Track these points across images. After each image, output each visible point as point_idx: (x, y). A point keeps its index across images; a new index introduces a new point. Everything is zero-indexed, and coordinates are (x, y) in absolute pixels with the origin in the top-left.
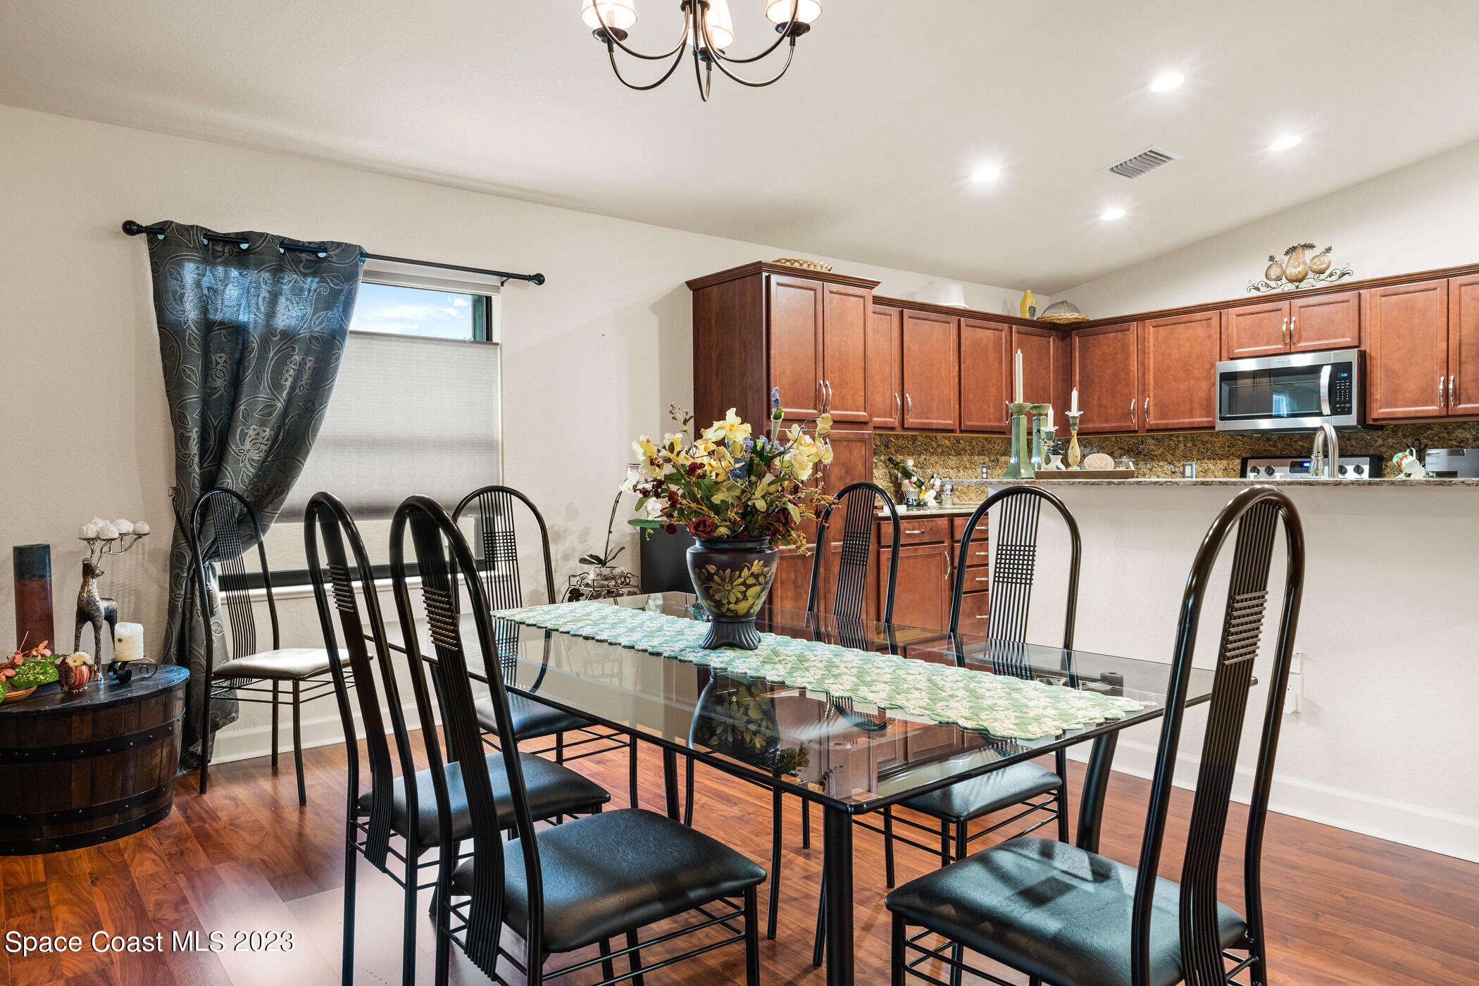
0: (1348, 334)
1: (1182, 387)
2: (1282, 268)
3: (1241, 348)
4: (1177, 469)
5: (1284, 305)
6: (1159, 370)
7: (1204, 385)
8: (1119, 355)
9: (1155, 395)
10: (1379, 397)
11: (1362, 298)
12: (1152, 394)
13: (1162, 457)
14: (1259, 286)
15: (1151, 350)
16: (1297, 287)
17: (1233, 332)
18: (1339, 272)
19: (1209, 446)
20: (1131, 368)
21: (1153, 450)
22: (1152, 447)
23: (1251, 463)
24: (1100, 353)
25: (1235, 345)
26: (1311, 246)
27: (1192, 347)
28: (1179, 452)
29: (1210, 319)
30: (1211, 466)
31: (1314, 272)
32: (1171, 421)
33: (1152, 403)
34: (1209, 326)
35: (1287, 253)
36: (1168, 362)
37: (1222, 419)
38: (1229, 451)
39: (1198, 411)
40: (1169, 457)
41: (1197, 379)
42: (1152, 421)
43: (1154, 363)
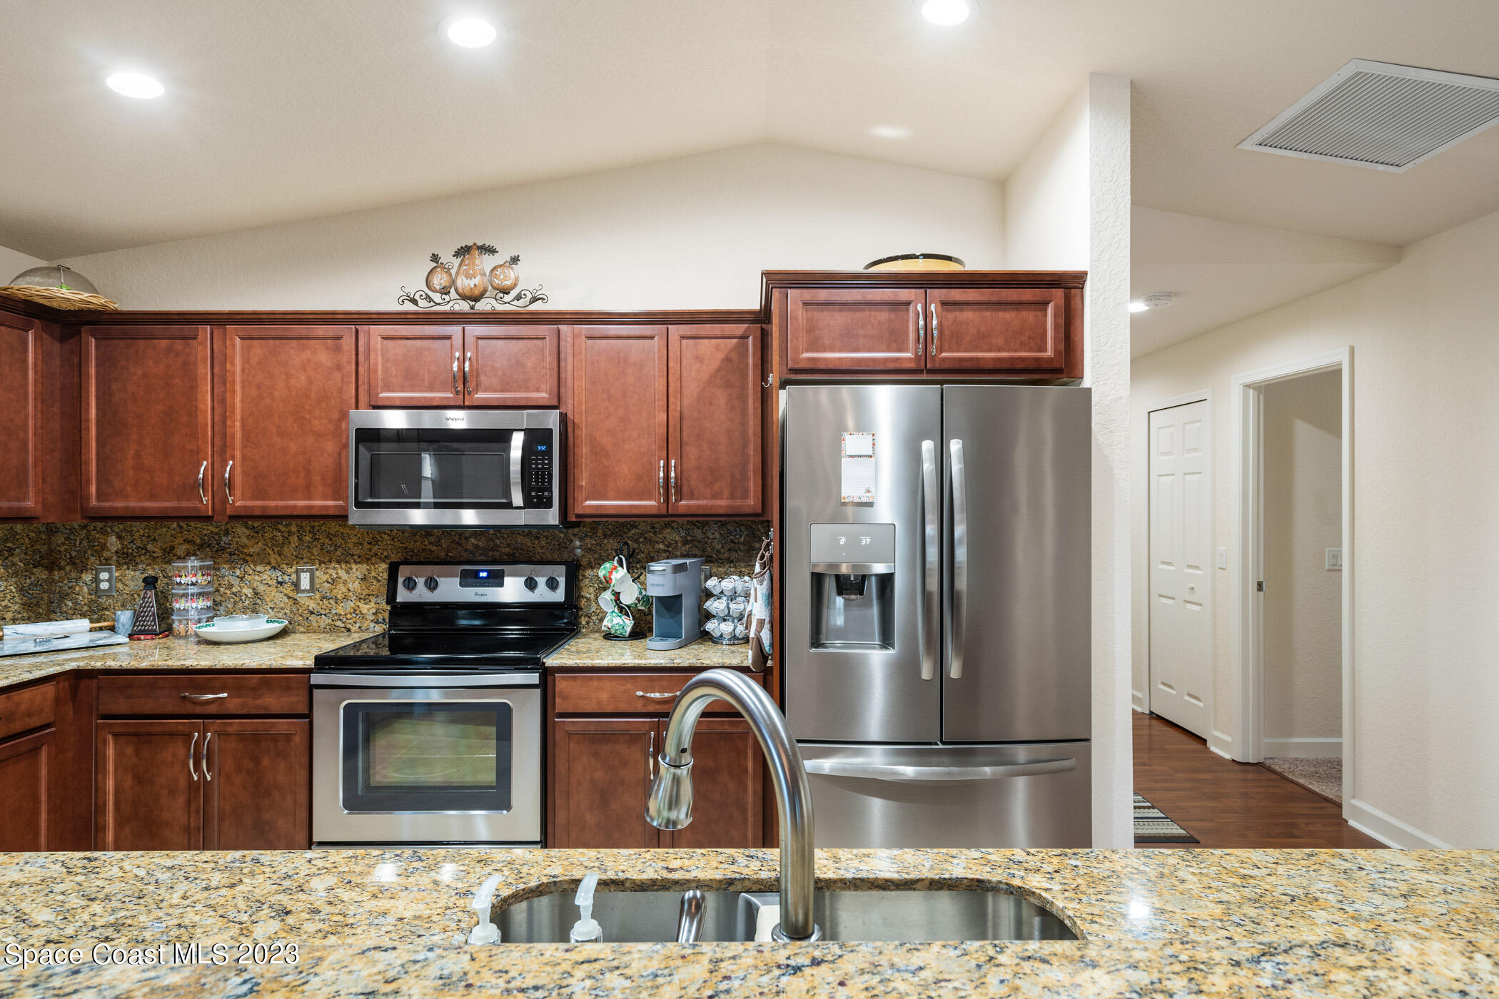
0: (543, 387)
1: (293, 447)
2: (451, 275)
3: (389, 391)
4: (287, 578)
5: (455, 330)
6: (251, 414)
7: (330, 446)
8: (178, 381)
9: (244, 457)
10: (584, 484)
11: (562, 336)
12: (238, 454)
13: (262, 558)
14: (417, 297)
15: (238, 379)
16: (472, 308)
17: (376, 364)
18: (529, 296)
19: (339, 541)
20: (200, 406)
21: (245, 546)
22: (245, 540)
23: (404, 572)
24: (139, 372)
25: (381, 384)
26: (491, 251)
27: (310, 382)
28: (289, 551)
29: (340, 338)
30: (342, 573)
31: (494, 288)
32: (273, 503)
33: (238, 471)
34: (338, 349)
35: (457, 254)
36: (268, 401)
37: (359, 505)
38: (370, 550)
39: (320, 488)
40: (274, 559)
41: (319, 435)
42: (238, 501)
43: (243, 401)
